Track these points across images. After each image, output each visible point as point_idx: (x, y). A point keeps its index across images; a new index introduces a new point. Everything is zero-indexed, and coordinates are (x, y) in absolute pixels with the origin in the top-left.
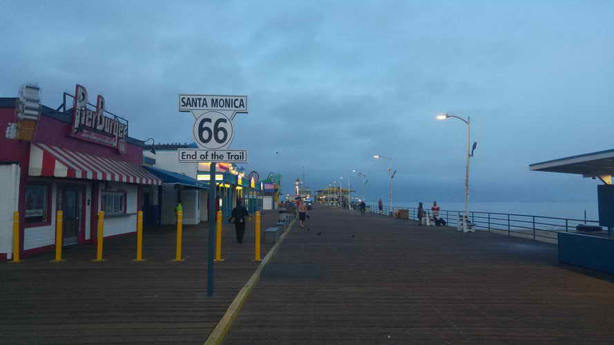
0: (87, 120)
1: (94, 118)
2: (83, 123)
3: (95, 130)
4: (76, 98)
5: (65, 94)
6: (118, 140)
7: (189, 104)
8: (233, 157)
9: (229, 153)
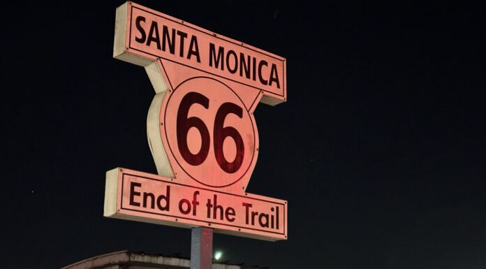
7: (157, 40)
8: (257, 217)
9: (248, 206)
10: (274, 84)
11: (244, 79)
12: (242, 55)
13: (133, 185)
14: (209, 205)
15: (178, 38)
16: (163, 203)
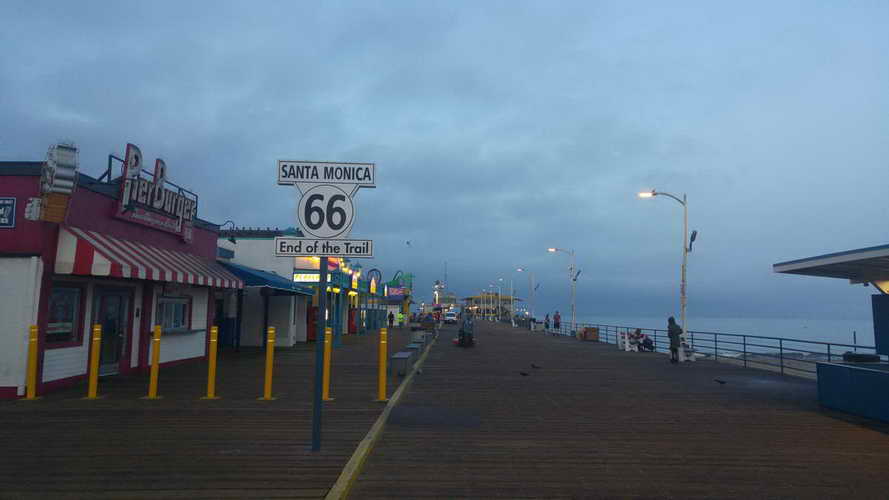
0: (140, 194)
1: (151, 190)
2: (134, 197)
3: (150, 208)
4: (125, 163)
5: (111, 157)
6: (183, 222)
7: (293, 174)
8: (353, 250)
9: (347, 244)
10: (367, 178)
11: (347, 181)
12: (345, 169)
13: (282, 243)
14: (324, 247)
15: (305, 170)
16: (298, 249)
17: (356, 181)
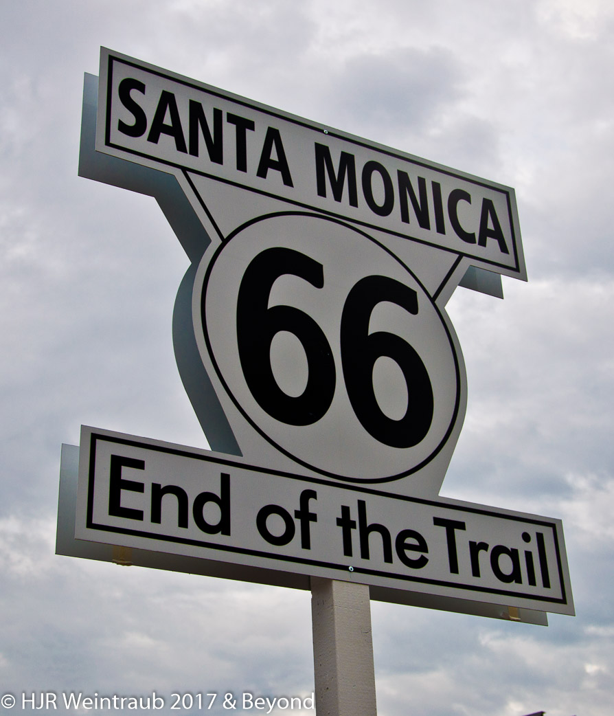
17: (450, 238)
